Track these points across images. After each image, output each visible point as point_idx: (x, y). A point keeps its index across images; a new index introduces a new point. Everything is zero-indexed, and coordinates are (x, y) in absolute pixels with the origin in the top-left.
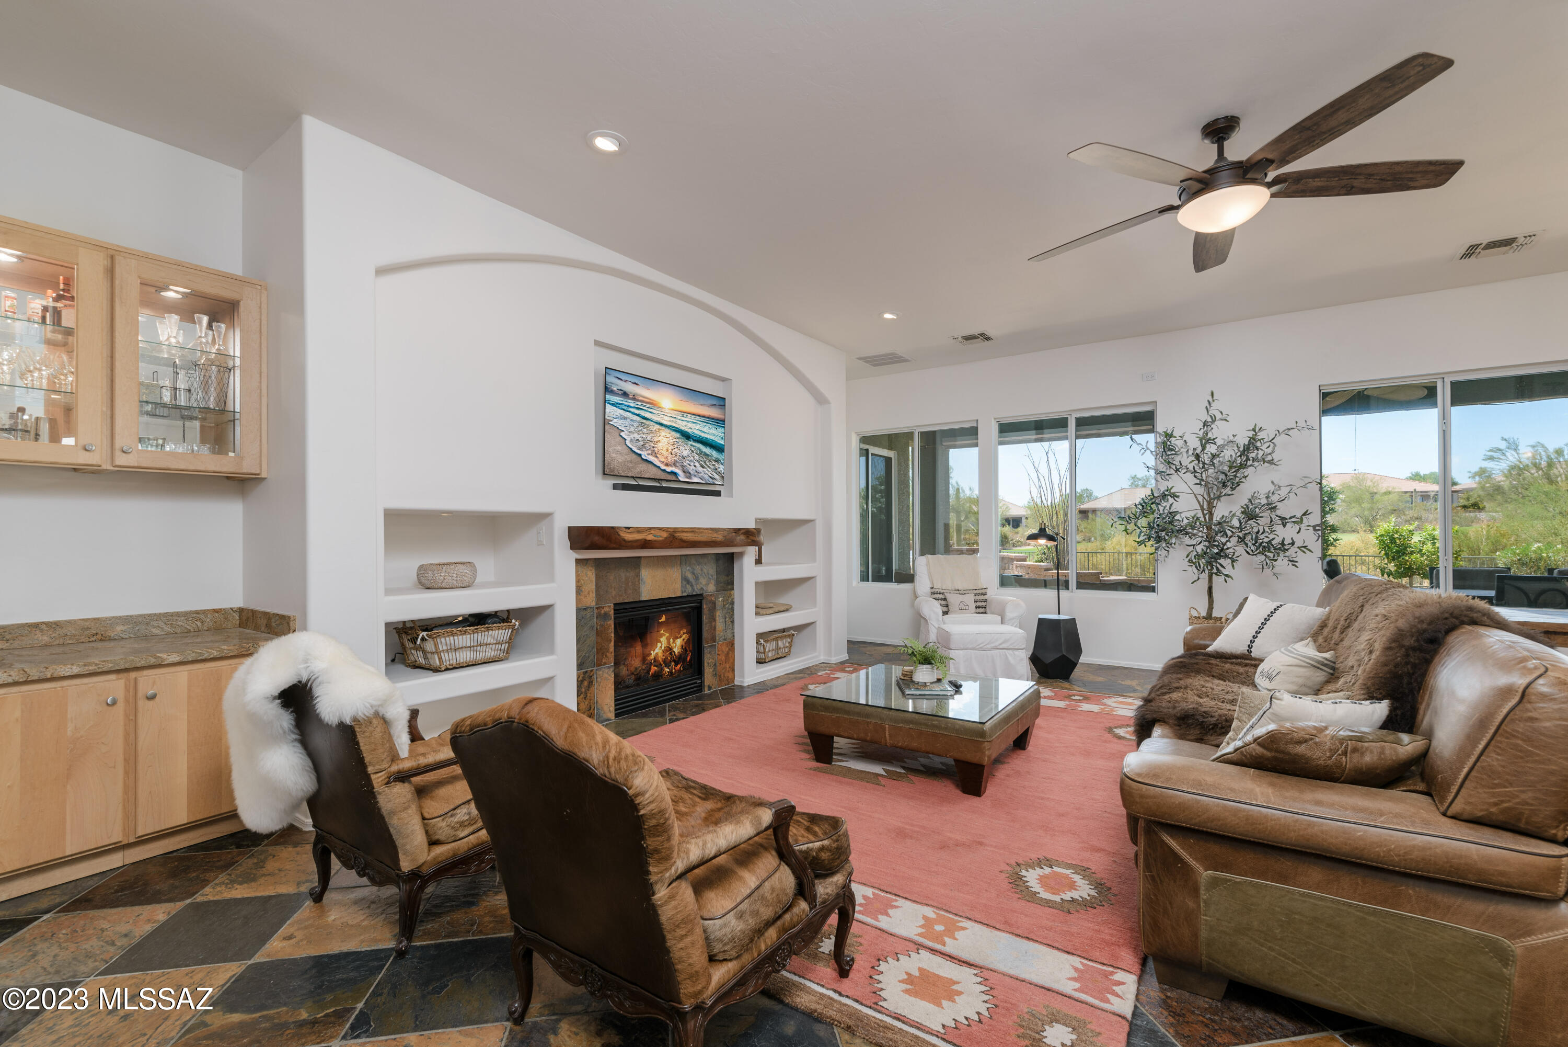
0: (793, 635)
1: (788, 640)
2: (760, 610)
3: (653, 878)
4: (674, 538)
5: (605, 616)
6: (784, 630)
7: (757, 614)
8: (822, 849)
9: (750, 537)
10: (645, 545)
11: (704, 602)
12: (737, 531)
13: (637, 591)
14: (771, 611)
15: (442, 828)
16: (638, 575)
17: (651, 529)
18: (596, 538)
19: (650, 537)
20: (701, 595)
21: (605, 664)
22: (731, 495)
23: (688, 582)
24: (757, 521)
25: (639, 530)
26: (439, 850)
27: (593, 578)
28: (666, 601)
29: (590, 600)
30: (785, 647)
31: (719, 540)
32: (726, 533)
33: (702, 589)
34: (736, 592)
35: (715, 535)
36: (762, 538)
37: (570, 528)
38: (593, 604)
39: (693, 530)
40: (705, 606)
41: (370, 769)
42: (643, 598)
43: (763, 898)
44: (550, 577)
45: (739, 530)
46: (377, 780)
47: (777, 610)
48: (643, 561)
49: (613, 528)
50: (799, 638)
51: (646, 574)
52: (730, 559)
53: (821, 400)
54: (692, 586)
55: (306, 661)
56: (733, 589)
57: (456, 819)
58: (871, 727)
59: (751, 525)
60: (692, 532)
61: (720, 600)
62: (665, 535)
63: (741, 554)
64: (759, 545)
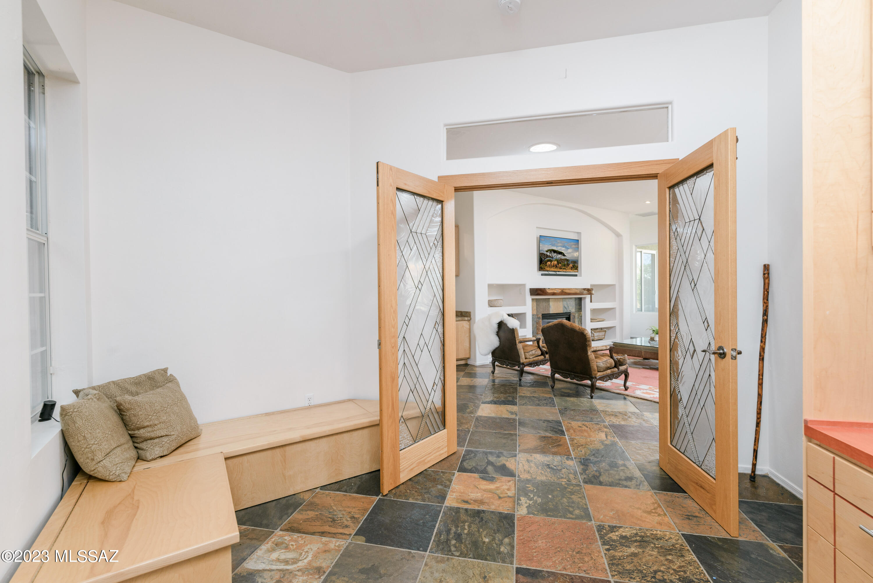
0: (606, 331)
1: (603, 333)
2: (592, 320)
3: (588, 350)
4: (563, 292)
5: (539, 318)
6: (601, 329)
7: (591, 322)
8: (621, 358)
9: (589, 291)
10: (554, 294)
11: (571, 315)
12: (584, 289)
13: (549, 310)
14: (597, 321)
15: (528, 356)
16: (549, 304)
17: (556, 289)
18: (539, 292)
19: (555, 292)
20: (570, 313)
21: (539, 334)
22: (581, 276)
23: (565, 308)
24: (591, 285)
25: (552, 289)
26: (527, 360)
27: (536, 305)
28: (558, 314)
29: (535, 313)
30: (602, 336)
31: (578, 292)
32: (580, 290)
33: (570, 311)
34: (583, 312)
35: (577, 291)
36: (593, 292)
37: (530, 289)
38: (536, 314)
39: (569, 289)
40: (571, 317)
41: (516, 339)
42: (551, 313)
43: (607, 362)
44: (524, 304)
45: (585, 289)
46: (517, 341)
47: (599, 321)
48: (550, 300)
49: (544, 288)
50: (608, 332)
51: (551, 303)
52: (580, 299)
53: (618, 235)
54: (567, 309)
55: (503, 316)
56: (581, 311)
57: (530, 354)
58: (637, 352)
59: (589, 287)
60: (569, 290)
61: (577, 315)
62: (560, 291)
63: (585, 298)
64: (591, 294)
